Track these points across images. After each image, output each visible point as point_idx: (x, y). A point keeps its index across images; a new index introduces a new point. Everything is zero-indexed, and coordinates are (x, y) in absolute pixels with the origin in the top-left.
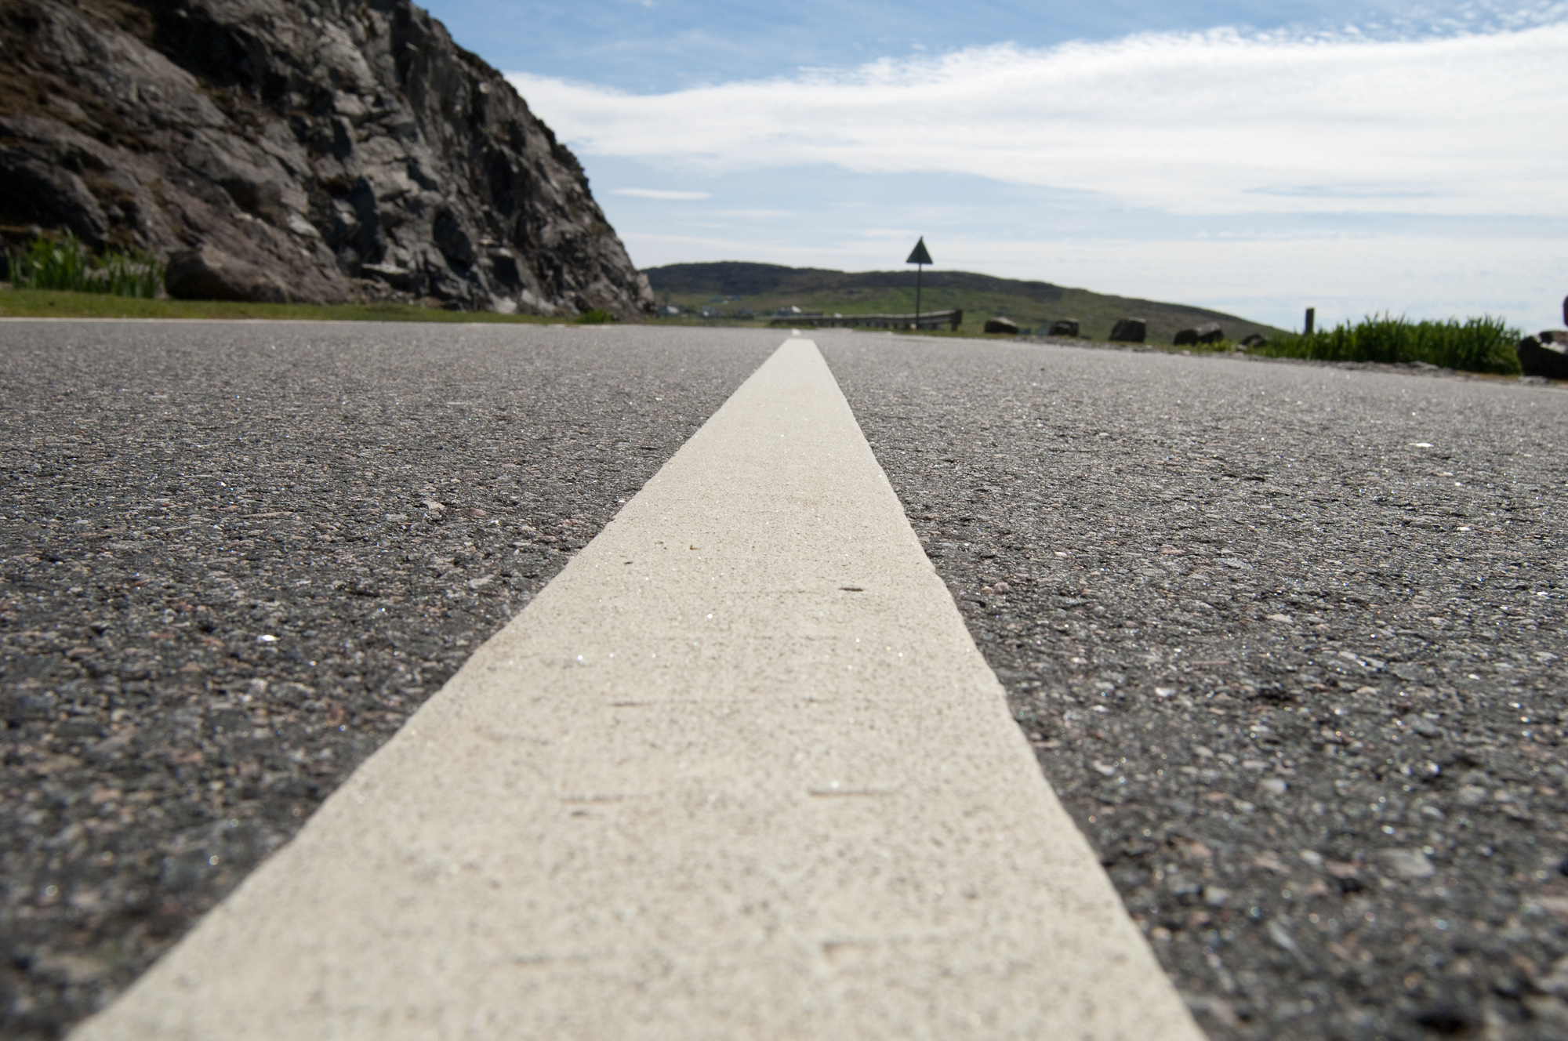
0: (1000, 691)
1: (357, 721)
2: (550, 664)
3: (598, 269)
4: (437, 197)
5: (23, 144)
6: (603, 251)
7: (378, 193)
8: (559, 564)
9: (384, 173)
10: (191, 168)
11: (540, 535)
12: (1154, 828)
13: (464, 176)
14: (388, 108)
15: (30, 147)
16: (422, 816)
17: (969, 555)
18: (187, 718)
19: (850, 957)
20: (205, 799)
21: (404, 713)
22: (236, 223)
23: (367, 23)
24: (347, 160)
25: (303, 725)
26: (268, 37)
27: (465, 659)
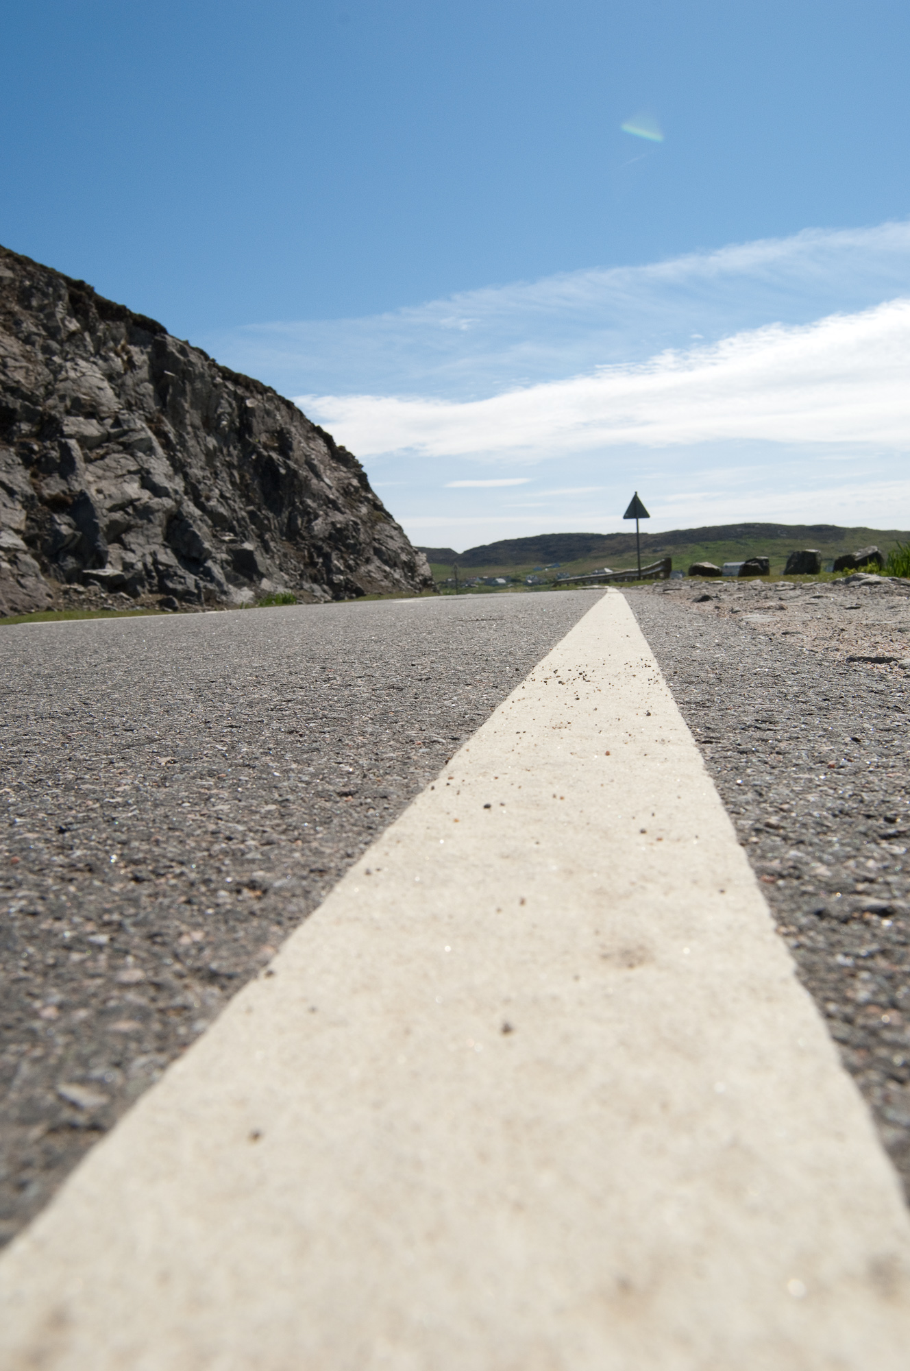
3: (372, 552)
4: (168, 503)
6: (377, 537)
7: (103, 504)
9: (116, 485)
13: (232, 482)
14: (126, 428)
23: (125, 357)
24: (72, 478)
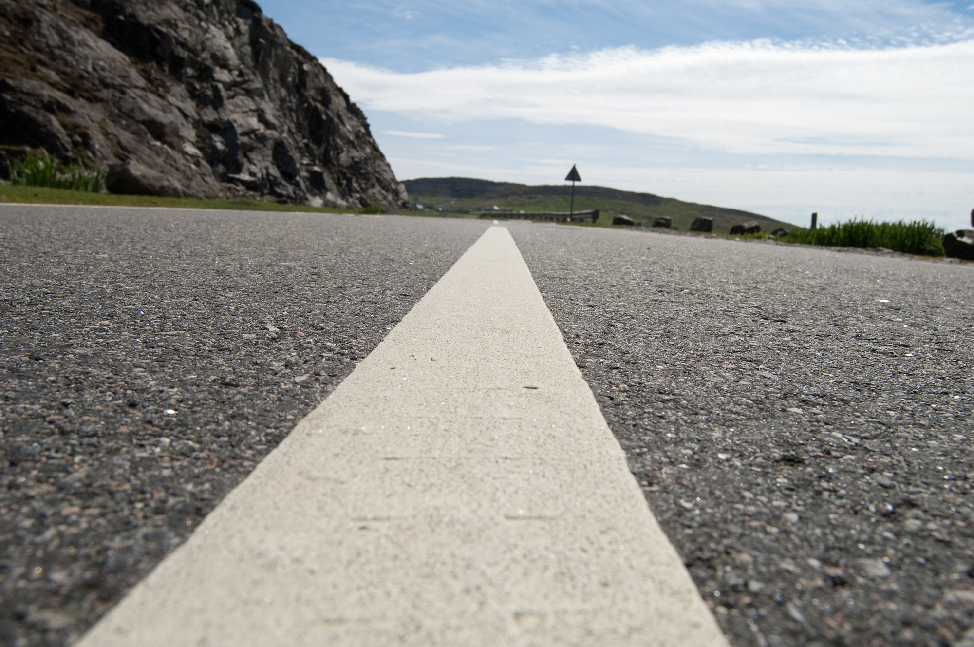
0: (622, 454)
1: (225, 466)
2: (346, 432)
3: (374, 181)
4: (275, 134)
5: (21, 95)
6: (378, 170)
7: (239, 130)
8: (350, 368)
9: (243, 118)
10: (124, 113)
11: (338, 349)
12: (718, 543)
13: (293, 121)
14: (246, 78)
15: (25, 98)
16: (267, 528)
17: (603, 367)
18: (121, 462)
19: (530, 622)
20: (132, 514)
21: (255, 462)
22: (151, 147)
23: (235, 26)
24: (220, 110)
25: (192, 468)
26: (173, 33)
27: (292, 428)
